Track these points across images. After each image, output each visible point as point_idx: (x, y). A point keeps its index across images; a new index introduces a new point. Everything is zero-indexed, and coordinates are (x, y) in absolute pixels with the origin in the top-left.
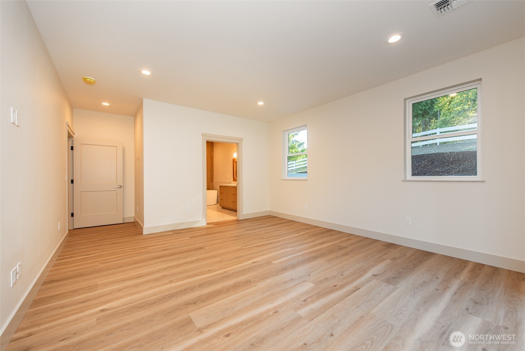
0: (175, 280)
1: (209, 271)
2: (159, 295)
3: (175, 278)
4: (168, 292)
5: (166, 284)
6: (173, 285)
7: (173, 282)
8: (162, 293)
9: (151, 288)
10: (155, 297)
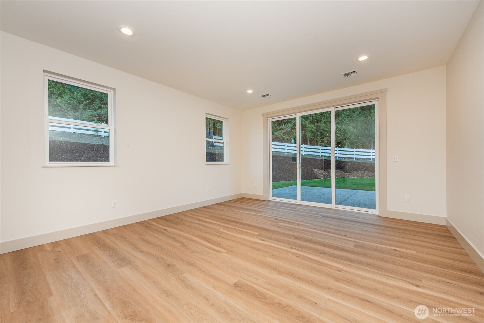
0: (334, 270)
1: (298, 257)
2: (361, 267)
3: (333, 270)
4: (351, 264)
5: (345, 271)
6: (341, 267)
7: (337, 269)
8: (357, 267)
9: (363, 278)
10: (364, 268)
